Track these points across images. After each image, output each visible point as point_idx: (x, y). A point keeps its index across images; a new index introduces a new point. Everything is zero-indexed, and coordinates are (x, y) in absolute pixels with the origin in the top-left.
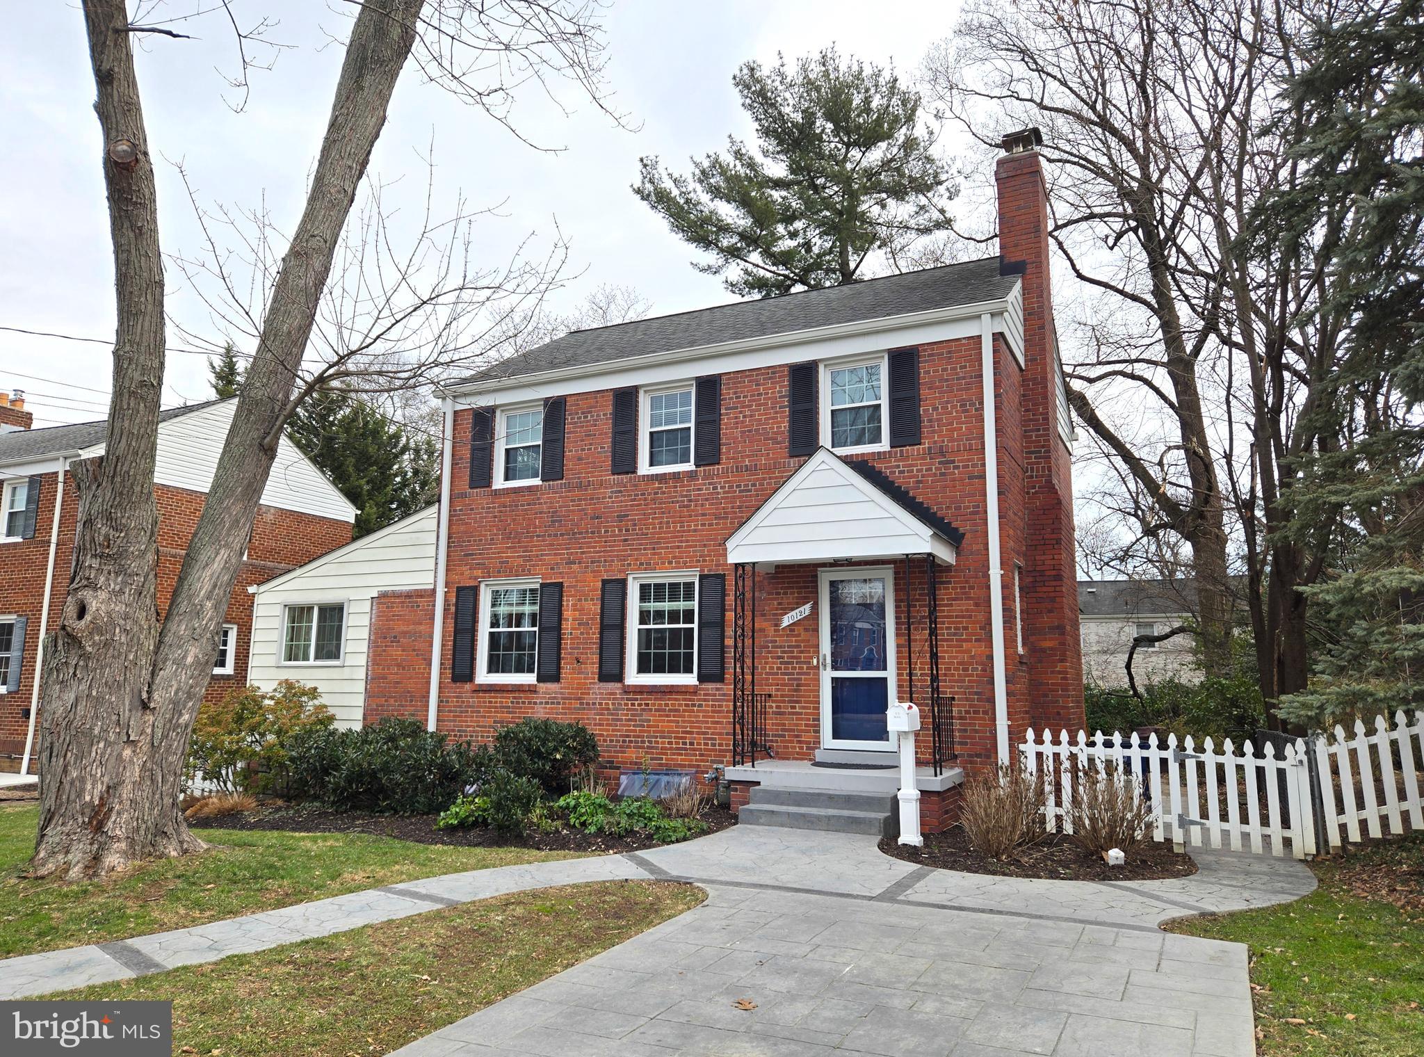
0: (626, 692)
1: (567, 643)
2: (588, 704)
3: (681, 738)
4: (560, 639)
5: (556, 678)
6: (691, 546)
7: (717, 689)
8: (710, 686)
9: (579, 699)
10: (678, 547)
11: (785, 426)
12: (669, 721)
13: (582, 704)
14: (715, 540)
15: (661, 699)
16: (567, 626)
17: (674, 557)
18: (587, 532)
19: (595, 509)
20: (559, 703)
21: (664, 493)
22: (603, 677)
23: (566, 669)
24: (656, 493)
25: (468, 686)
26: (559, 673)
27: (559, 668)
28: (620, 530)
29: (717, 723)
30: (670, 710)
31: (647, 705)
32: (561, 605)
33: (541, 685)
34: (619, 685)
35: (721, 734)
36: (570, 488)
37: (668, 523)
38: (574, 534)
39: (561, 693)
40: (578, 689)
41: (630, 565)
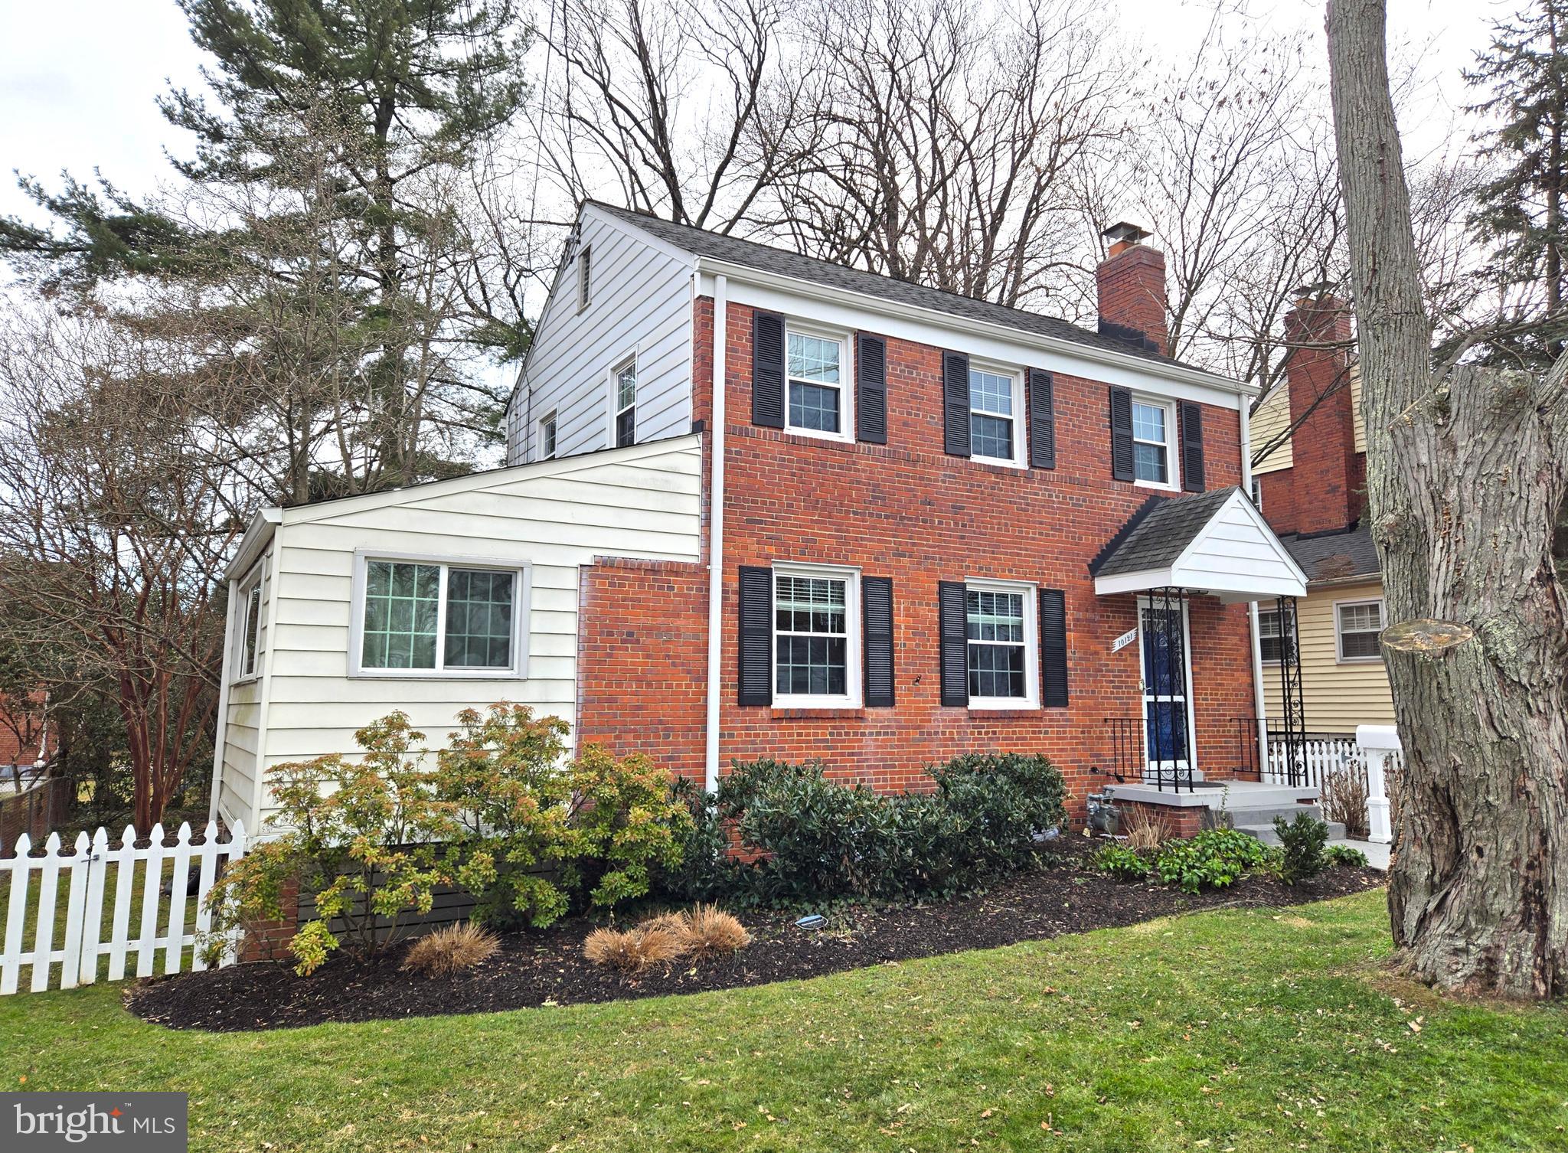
0: (973, 719)
1: (900, 656)
2: (929, 734)
4: (892, 651)
5: (890, 702)
6: (1030, 556)
7: (1061, 714)
8: (1054, 711)
9: (919, 727)
10: (1018, 555)
11: (1107, 445)
13: (922, 733)
14: (1052, 552)
15: (1008, 726)
16: (900, 635)
17: (1014, 566)
18: (917, 519)
19: (927, 492)
20: (893, 734)
22: (946, 701)
23: (901, 690)
24: (993, 488)
25: (763, 713)
26: (893, 695)
27: (893, 688)
28: (956, 524)
29: (1062, 750)
30: (1016, 738)
31: (994, 733)
32: (891, 608)
33: (870, 710)
34: (963, 710)
35: (1065, 762)
36: (895, 457)
37: (1006, 525)
38: (902, 518)
39: (896, 721)
40: (916, 715)
41: (968, 567)
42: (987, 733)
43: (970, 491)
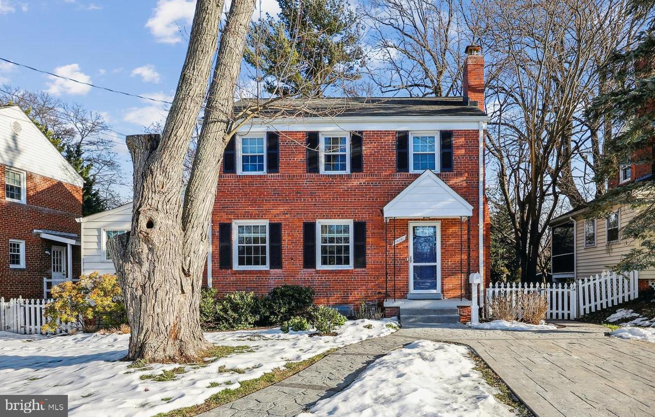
0: (318, 273)
1: (285, 251)
2: (298, 279)
3: (346, 292)
4: (281, 249)
5: (280, 267)
6: (349, 209)
7: (363, 271)
8: (359, 270)
9: (293, 276)
10: (343, 209)
11: (394, 158)
12: (339, 285)
13: (294, 279)
14: (361, 206)
15: (335, 276)
16: (285, 244)
17: (341, 214)
18: (294, 200)
19: (298, 189)
20: (282, 279)
21: (335, 183)
22: (306, 266)
23: (285, 263)
24: (331, 183)
25: (229, 271)
26: (281, 265)
27: (281, 262)
28: (312, 200)
29: (363, 285)
30: (340, 280)
31: (329, 278)
32: (281, 234)
33: (272, 270)
34: (314, 270)
35: (364, 289)
36: (283, 178)
37: (337, 197)
38: (287, 200)
39: (283, 274)
40: (292, 272)
41: (317, 216)
42: (324, 278)
43: (319, 186)
